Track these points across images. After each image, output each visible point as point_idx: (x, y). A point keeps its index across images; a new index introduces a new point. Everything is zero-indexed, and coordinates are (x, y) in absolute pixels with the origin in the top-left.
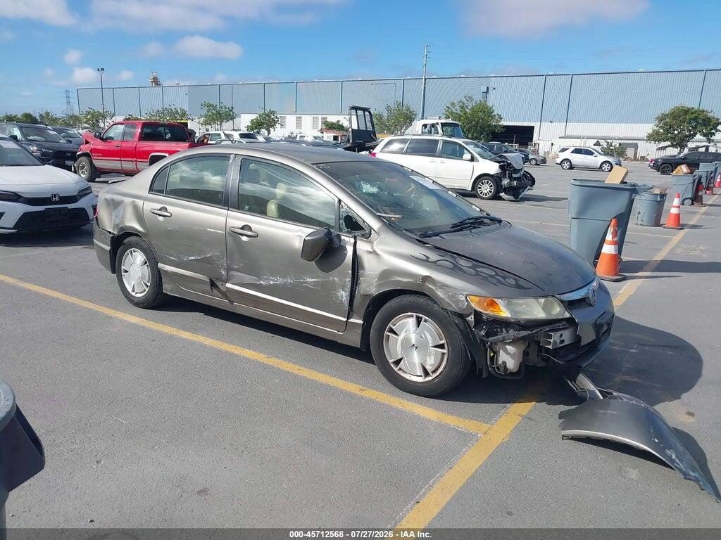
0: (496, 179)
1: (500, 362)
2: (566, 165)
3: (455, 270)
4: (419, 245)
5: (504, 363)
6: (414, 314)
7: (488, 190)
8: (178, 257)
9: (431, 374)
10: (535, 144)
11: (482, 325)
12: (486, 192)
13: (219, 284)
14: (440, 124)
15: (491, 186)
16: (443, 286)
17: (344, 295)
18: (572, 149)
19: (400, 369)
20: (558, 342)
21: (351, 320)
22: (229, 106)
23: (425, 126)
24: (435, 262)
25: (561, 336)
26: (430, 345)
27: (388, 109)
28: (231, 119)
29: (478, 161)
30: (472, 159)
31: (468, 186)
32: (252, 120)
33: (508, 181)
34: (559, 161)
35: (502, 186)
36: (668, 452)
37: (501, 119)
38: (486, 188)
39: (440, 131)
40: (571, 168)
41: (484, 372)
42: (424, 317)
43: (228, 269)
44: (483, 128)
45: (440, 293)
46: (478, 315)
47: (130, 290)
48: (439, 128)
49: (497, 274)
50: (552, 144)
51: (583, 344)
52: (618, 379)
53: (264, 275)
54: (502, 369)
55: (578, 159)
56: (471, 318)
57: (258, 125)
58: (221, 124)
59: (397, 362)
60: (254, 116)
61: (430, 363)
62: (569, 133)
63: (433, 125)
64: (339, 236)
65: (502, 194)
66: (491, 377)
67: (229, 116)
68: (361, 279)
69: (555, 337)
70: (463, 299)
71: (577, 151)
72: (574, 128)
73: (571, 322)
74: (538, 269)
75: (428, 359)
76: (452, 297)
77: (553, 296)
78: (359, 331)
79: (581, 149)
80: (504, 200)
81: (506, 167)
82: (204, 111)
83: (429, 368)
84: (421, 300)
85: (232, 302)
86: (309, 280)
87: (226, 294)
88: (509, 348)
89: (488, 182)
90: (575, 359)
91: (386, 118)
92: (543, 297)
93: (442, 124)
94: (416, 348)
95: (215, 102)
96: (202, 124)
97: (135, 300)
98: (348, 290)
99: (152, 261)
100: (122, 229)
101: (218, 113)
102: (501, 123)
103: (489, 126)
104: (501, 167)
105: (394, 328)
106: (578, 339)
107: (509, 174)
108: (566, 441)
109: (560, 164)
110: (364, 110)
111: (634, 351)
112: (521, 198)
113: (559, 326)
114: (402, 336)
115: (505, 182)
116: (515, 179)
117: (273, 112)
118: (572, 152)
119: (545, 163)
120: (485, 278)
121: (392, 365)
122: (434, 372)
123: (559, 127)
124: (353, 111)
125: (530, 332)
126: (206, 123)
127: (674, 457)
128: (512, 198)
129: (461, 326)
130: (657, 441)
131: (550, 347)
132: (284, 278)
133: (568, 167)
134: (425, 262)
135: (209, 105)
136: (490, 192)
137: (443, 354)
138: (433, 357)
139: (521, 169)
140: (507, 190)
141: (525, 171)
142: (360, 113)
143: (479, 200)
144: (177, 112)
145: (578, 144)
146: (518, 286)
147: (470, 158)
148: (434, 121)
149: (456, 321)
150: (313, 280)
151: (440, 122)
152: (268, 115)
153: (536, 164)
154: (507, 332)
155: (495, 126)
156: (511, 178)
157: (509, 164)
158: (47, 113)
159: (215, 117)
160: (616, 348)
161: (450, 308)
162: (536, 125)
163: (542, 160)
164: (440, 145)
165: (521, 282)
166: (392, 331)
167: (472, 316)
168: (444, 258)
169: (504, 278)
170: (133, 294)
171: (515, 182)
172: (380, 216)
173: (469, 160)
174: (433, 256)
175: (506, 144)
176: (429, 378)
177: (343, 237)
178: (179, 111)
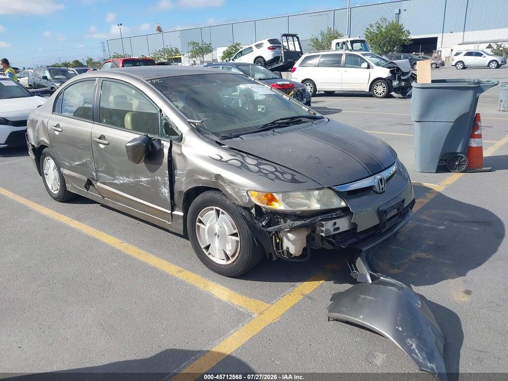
0: (387, 82)
1: (285, 248)
2: (460, 66)
3: (242, 168)
4: (217, 146)
5: (288, 248)
6: (214, 208)
7: (382, 90)
8: (69, 163)
9: (231, 258)
10: (438, 51)
11: (264, 216)
12: (380, 92)
13: (94, 183)
14: (349, 42)
15: (384, 87)
16: (230, 183)
17: (166, 191)
18: (465, 52)
19: (210, 254)
20: (332, 229)
21: (175, 213)
22: (208, 43)
23: (338, 44)
24: (227, 162)
25: (335, 224)
26: (228, 234)
27: (322, 34)
28: (210, 52)
29: (373, 68)
30: (369, 67)
31: (366, 88)
32: (224, 52)
33: (398, 82)
34: (454, 63)
35: (392, 87)
36: (409, 341)
37: (409, 33)
38: (380, 89)
39: (350, 47)
40: (464, 68)
41: (274, 256)
42: (221, 210)
43: (97, 171)
44: (395, 42)
45: (229, 190)
46: (258, 208)
47: (51, 188)
48: (349, 44)
49: (277, 171)
50: (452, 50)
51: (359, 230)
52: (413, 256)
53: (116, 175)
54: (286, 253)
55: (469, 60)
56: (253, 211)
57: (228, 55)
58: (203, 57)
59: (207, 248)
60: (225, 49)
61: (230, 249)
62: (466, 40)
63: (344, 43)
64: (159, 141)
65: (393, 93)
66: (280, 260)
67: (208, 50)
68: (176, 177)
69: (328, 226)
70: (245, 194)
71: (469, 54)
72: (471, 36)
73: (345, 211)
74: (320, 163)
75: (227, 245)
76: (237, 193)
77: (330, 188)
78: (181, 221)
79: (472, 52)
80: (394, 97)
81: (396, 72)
82: (191, 48)
83: (229, 254)
84: (217, 196)
85: (103, 197)
86: (143, 179)
87: (100, 191)
88: (290, 235)
89: (381, 84)
90: (356, 243)
91: (320, 41)
92: (317, 189)
93: (351, 41)
94: (218, 236)
95: (199, 41)
96: (189, 58)
97: (54, 196)
98: (168, 187)
99: (58, 166)
100: (39, 143)
101: (200, 48)
102: (409, 37)
103: (400, 40)
104: (391, 72)
105: (201, 219)
106: (354, 226)
107: (398, 77)
108: (331, 322)
109: (455, 65)
110: (293, 36)
111: (442, 227)
112: (408, 95)
113: (331, 215)
114: (208, 225)
115: (395, 83)
116: (404, 80)
117: (238, 44)
118: (465, 55)
119: (444, 65)
120: (266, 175)
121: (204, 250)
122: (233, 256)
123: (458, 36)
124: (284, 38)
125: (303, 222)
126: (192, 57)
127: (414, 346)
128: (400, 96)
129: (248, 217)
130: (400, 329)
131: (323, 234)
132: (129, 178)
133: (461, 67)
134: (220, 162)
135: (194, 43)
136: (384, 92)
137: (237, 241)
138: (230, 244)
139: (409, 72)
140: (396, 90)
141: (412, 73)
142: (290, 38)
143: (375, 98)
144: (172, 51)
145: (472, 48)
146: (294, 181)
147: (367, 66)
148: (344, 40)
149: (244, 214)
150: (146, 179)
151: (349, 39)
152: (235, 47)
153: (436, 67)
154: (285, 222)
155: (405, 40)
156: (400, 80)
157: (398, 69)
158: (91, 59)
159: (198, 51)
160: (427, 225)
161: (236, 203)
162: (439, 36)
163: (441, 64)
164: (343, 58)
165: (298, 177)
166: (201, 222)
167: (254, 209)
168: (235, 158)
169: (282, 173)
170: (52, 191)
171: (403, 83)
172: (189, 122)
173: (366, 68)
174: (226, 156)
175: (414, 53)
176: (230, 262)
177: (162, 142)
178: (174, 50)
